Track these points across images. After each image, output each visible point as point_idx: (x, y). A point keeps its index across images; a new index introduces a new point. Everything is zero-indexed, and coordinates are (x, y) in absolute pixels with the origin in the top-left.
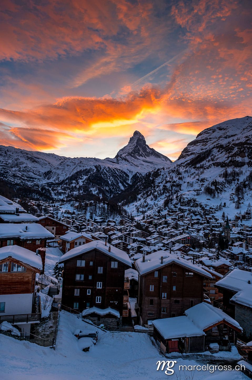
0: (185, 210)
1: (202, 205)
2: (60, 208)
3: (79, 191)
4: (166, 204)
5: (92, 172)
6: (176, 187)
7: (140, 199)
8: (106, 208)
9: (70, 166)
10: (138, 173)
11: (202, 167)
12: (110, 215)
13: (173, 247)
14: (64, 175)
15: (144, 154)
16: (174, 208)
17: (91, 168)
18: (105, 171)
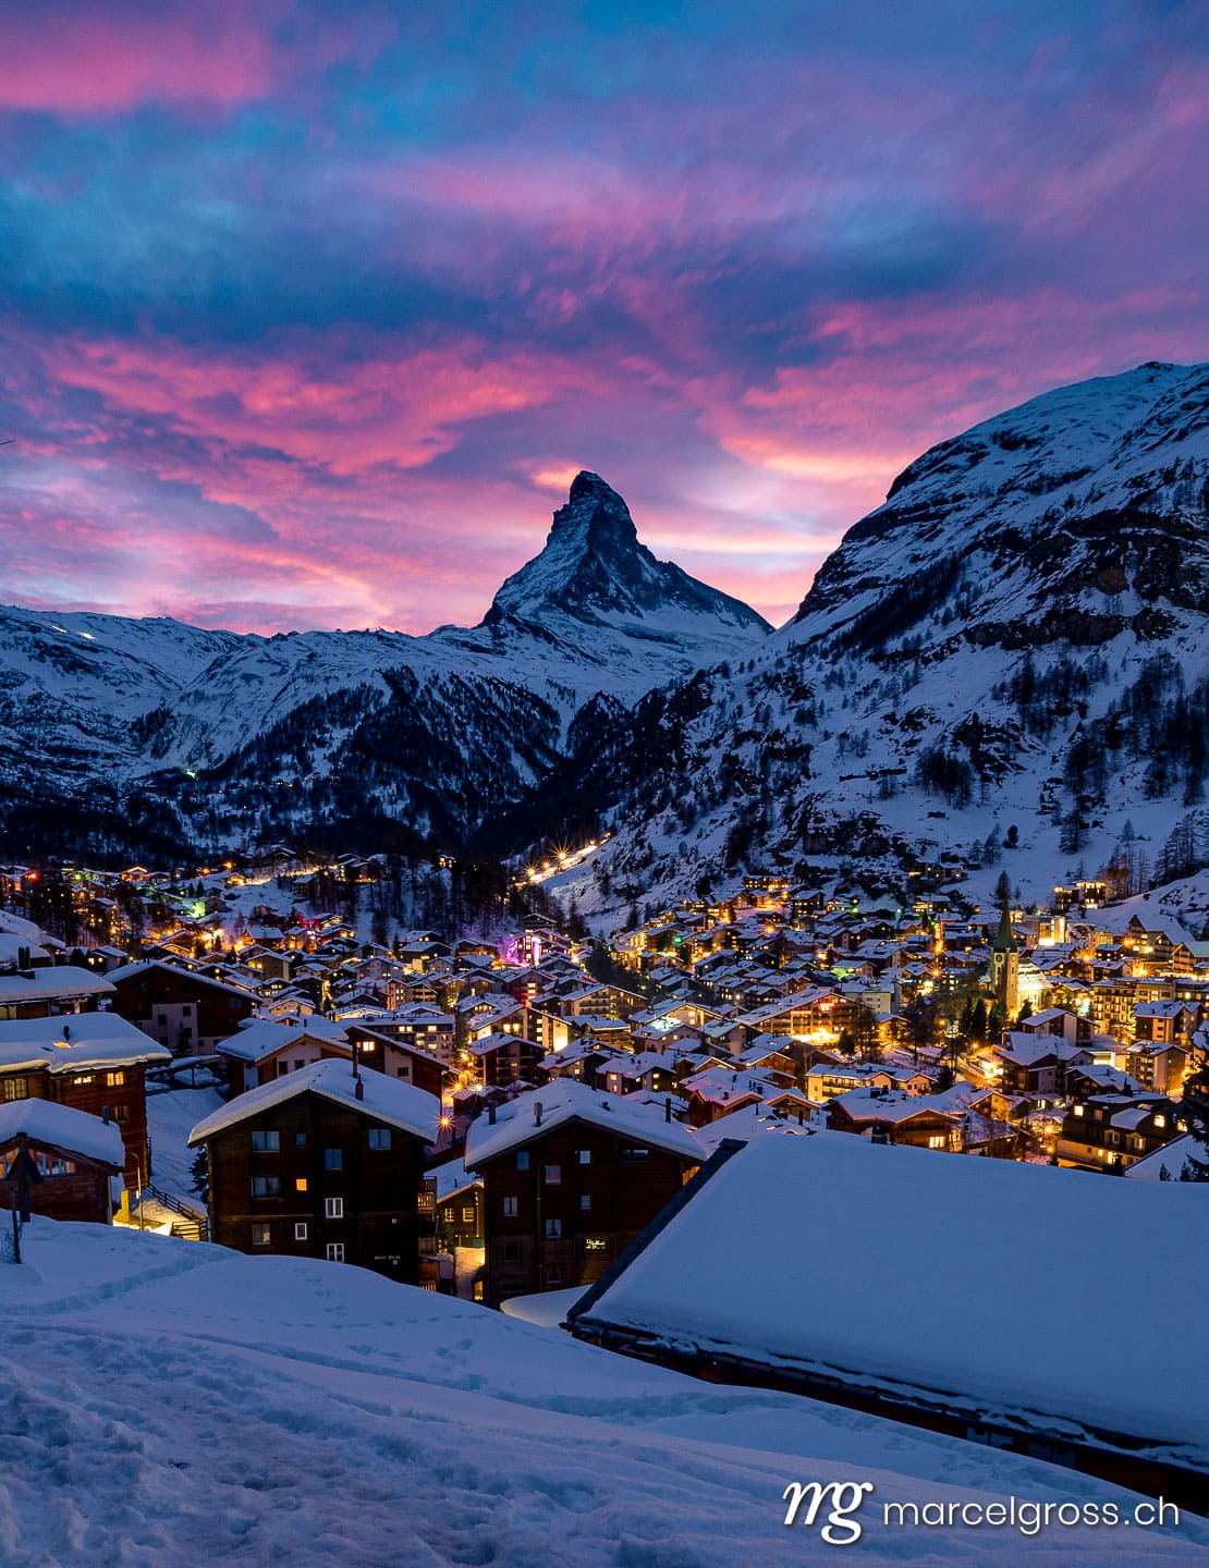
0: (826, 871)
1: (904, 845)
2: (227, 897)
3: (316, 805)
4: (738, 846)
5: (372, 706)
6: (785, 760)
7: (614, 831)
8: (449, 888)
9: (261, 682)
10: (606, 699)
11: (911, 652)
14: (235, 727)
15: (630, 596)
16: (772, 865)
17: (363, 685)
18: (437, 696)
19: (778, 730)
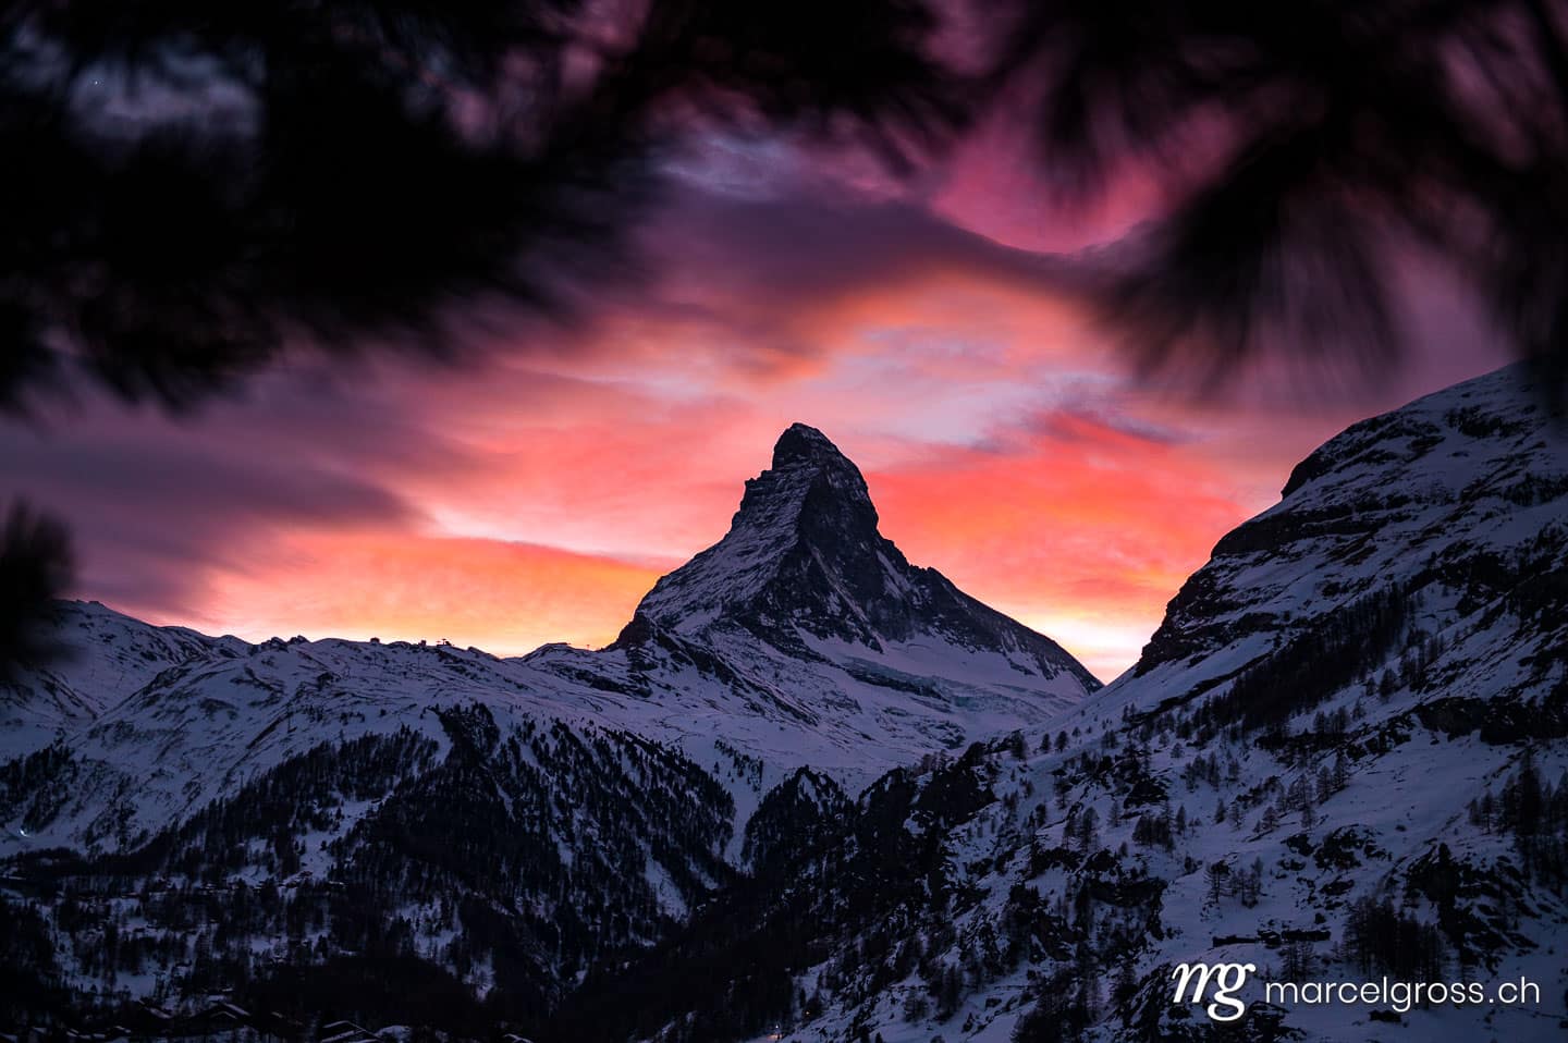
5: (415, 767)
6: (1119, 904)
7: (816, 1009)
9: (233, 715)
10: (814, 779)
11: (1330, 736)
14: (176, 786)
15: (862, 616)
17: (406, 731)
18: (527, 756)
19: (1107, 852)
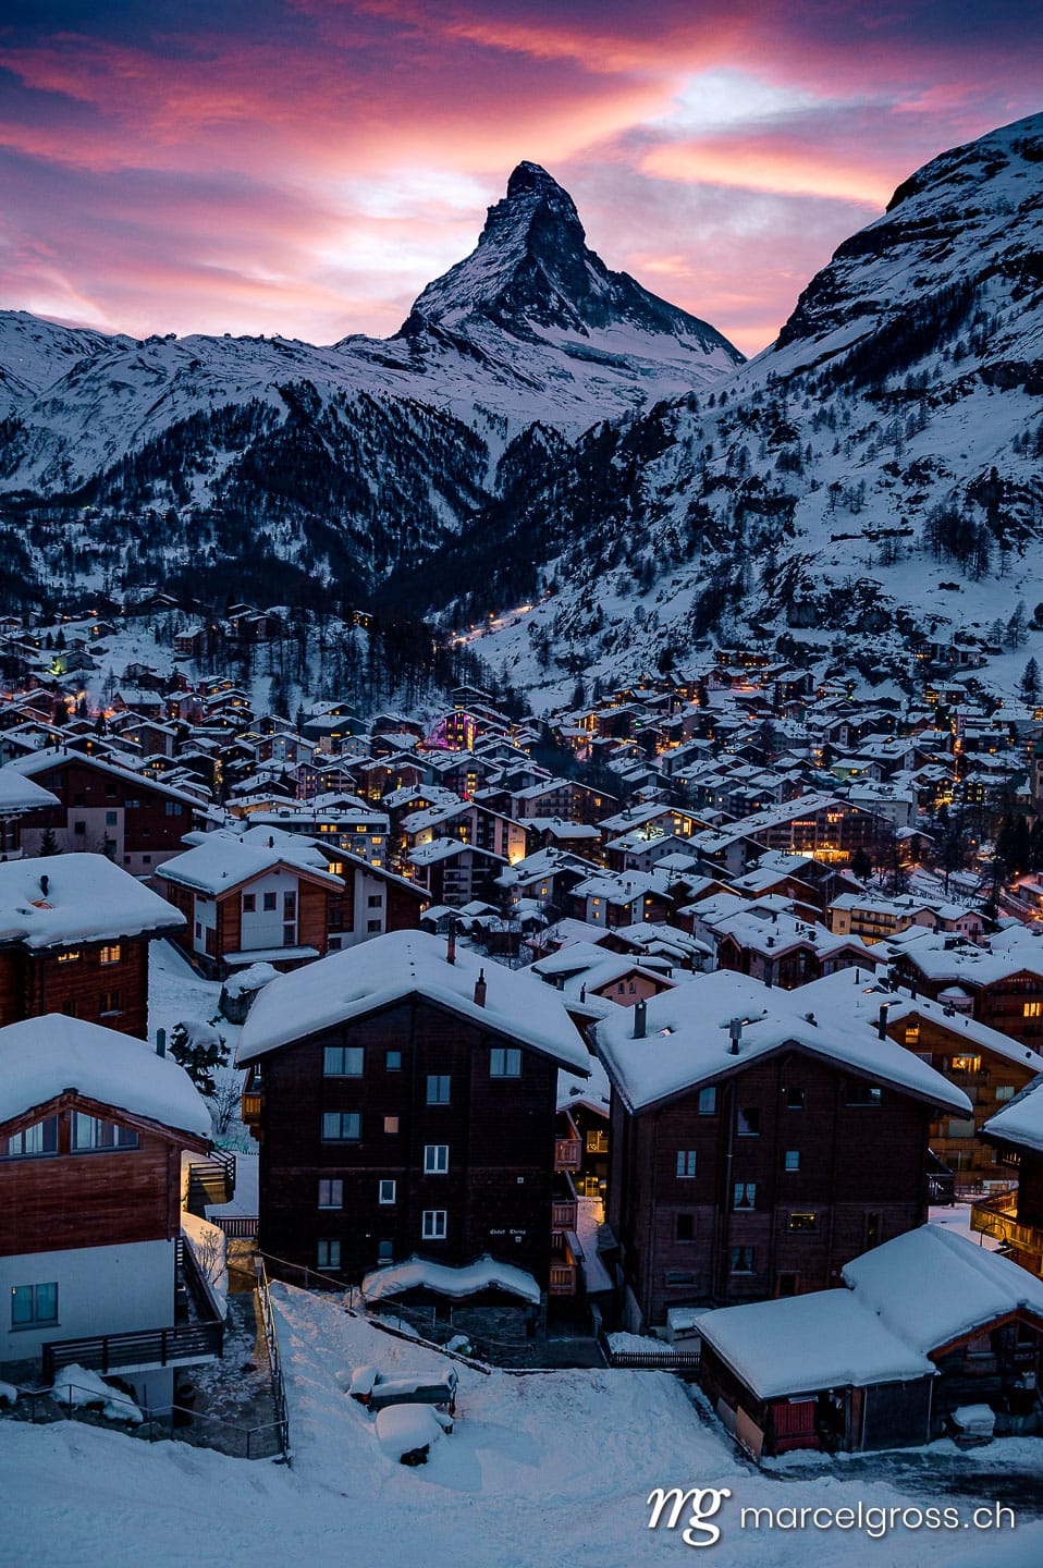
0: (816, 648)
1: (910, 622)
2: (92, 651)
3: (194, 542)
4: (707, 614)
5: (265, 428)
6: (764, 513)
7: (554, 589)
8: (365, 651)
9: (133, 393)
10: (544, 430)
11: (915, 392)
12: (385, 688)
13: (748, 871)
14: (98, 444)
15: (574, 310)
16: (750, 639)
17: (255, 401)
18: (343, 418)
19: (757, 477)
